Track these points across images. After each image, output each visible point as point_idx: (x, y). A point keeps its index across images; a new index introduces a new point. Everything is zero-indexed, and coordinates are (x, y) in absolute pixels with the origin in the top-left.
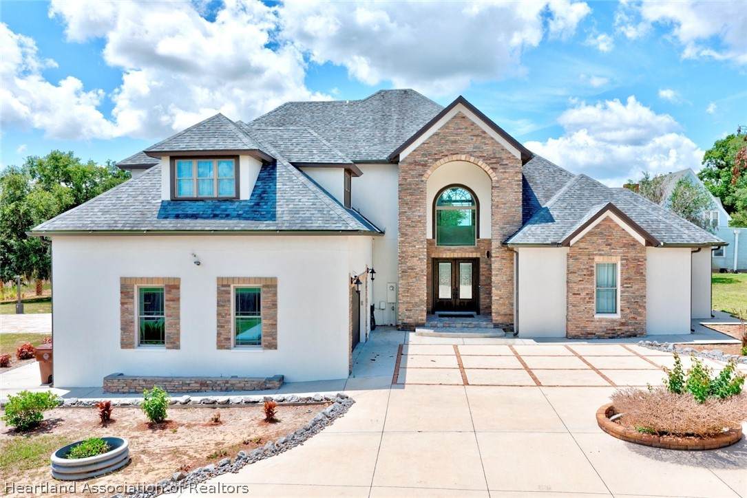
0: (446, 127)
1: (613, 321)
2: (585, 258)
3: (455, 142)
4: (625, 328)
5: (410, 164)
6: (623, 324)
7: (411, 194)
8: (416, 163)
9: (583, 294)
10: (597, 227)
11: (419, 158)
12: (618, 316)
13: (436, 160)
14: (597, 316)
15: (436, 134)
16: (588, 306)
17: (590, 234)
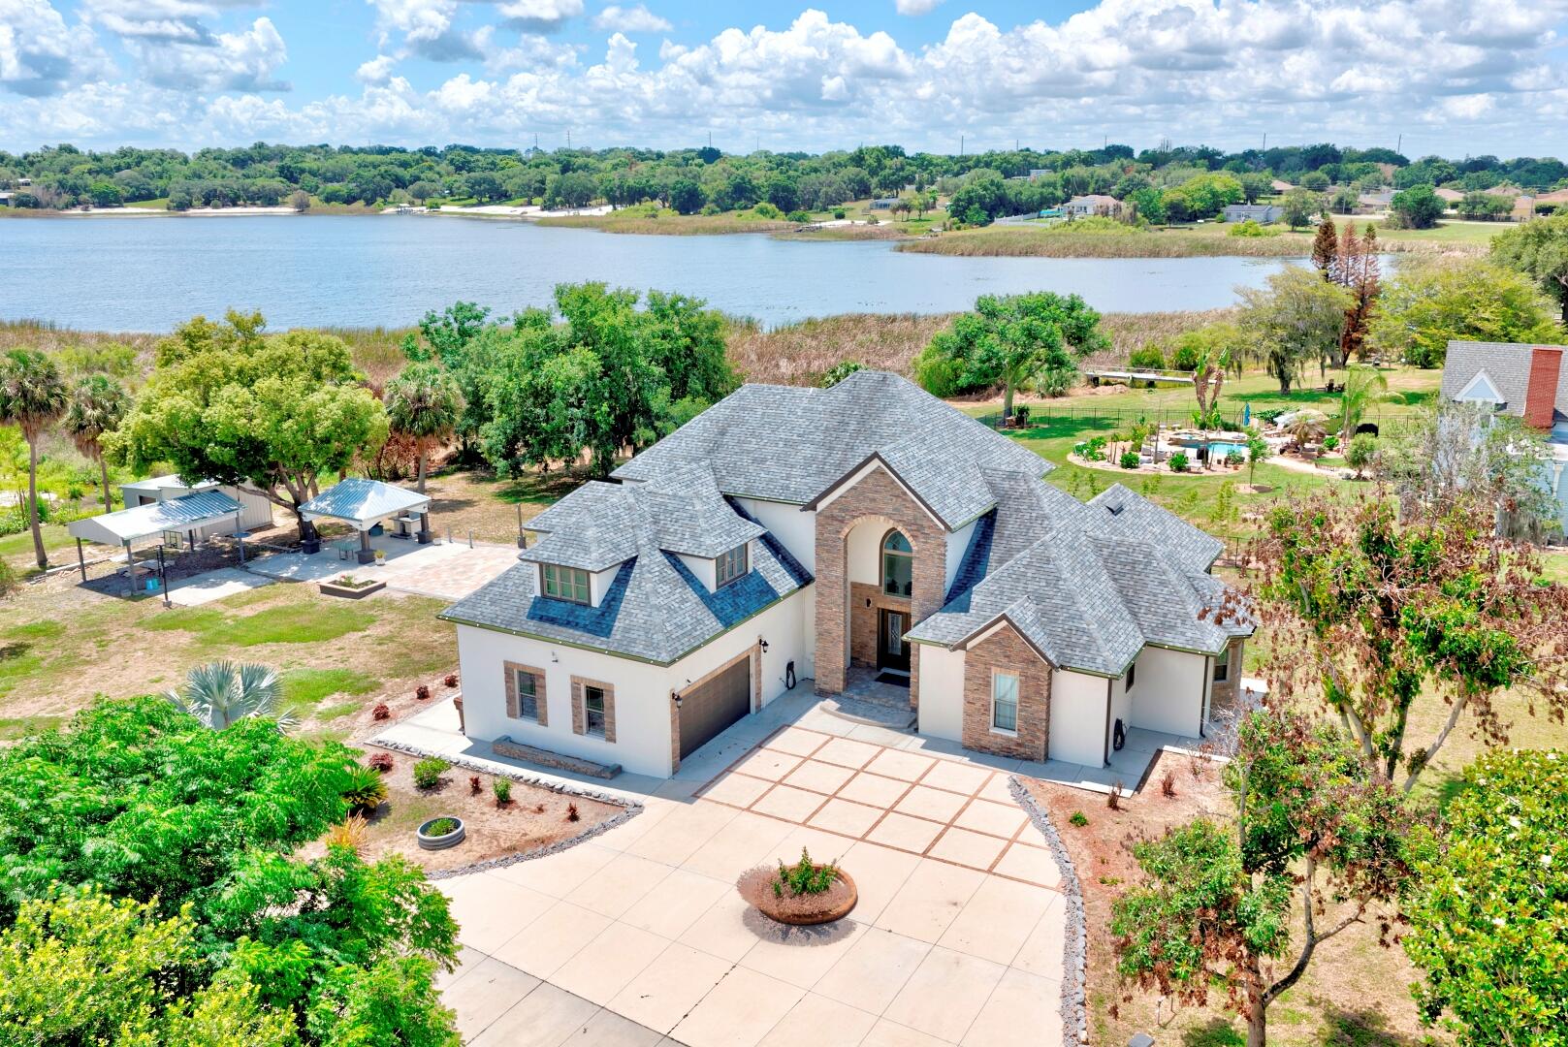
0: (864, 481)
1: (1009, 739)
2: (981, 667)
3: (874, 500)
4: (1022, 750)
5: (827, 517)
6: (1019, 745)
7: (828, 551)
8: (833, 518)
9: (978, 705)
10: (996, 634)
11: (836, 512)
12: (1014, 735)
13: (854, 517)
14: (994, 731)
15: (853, 488)
16: (983, 718)
17: (987, 641)
